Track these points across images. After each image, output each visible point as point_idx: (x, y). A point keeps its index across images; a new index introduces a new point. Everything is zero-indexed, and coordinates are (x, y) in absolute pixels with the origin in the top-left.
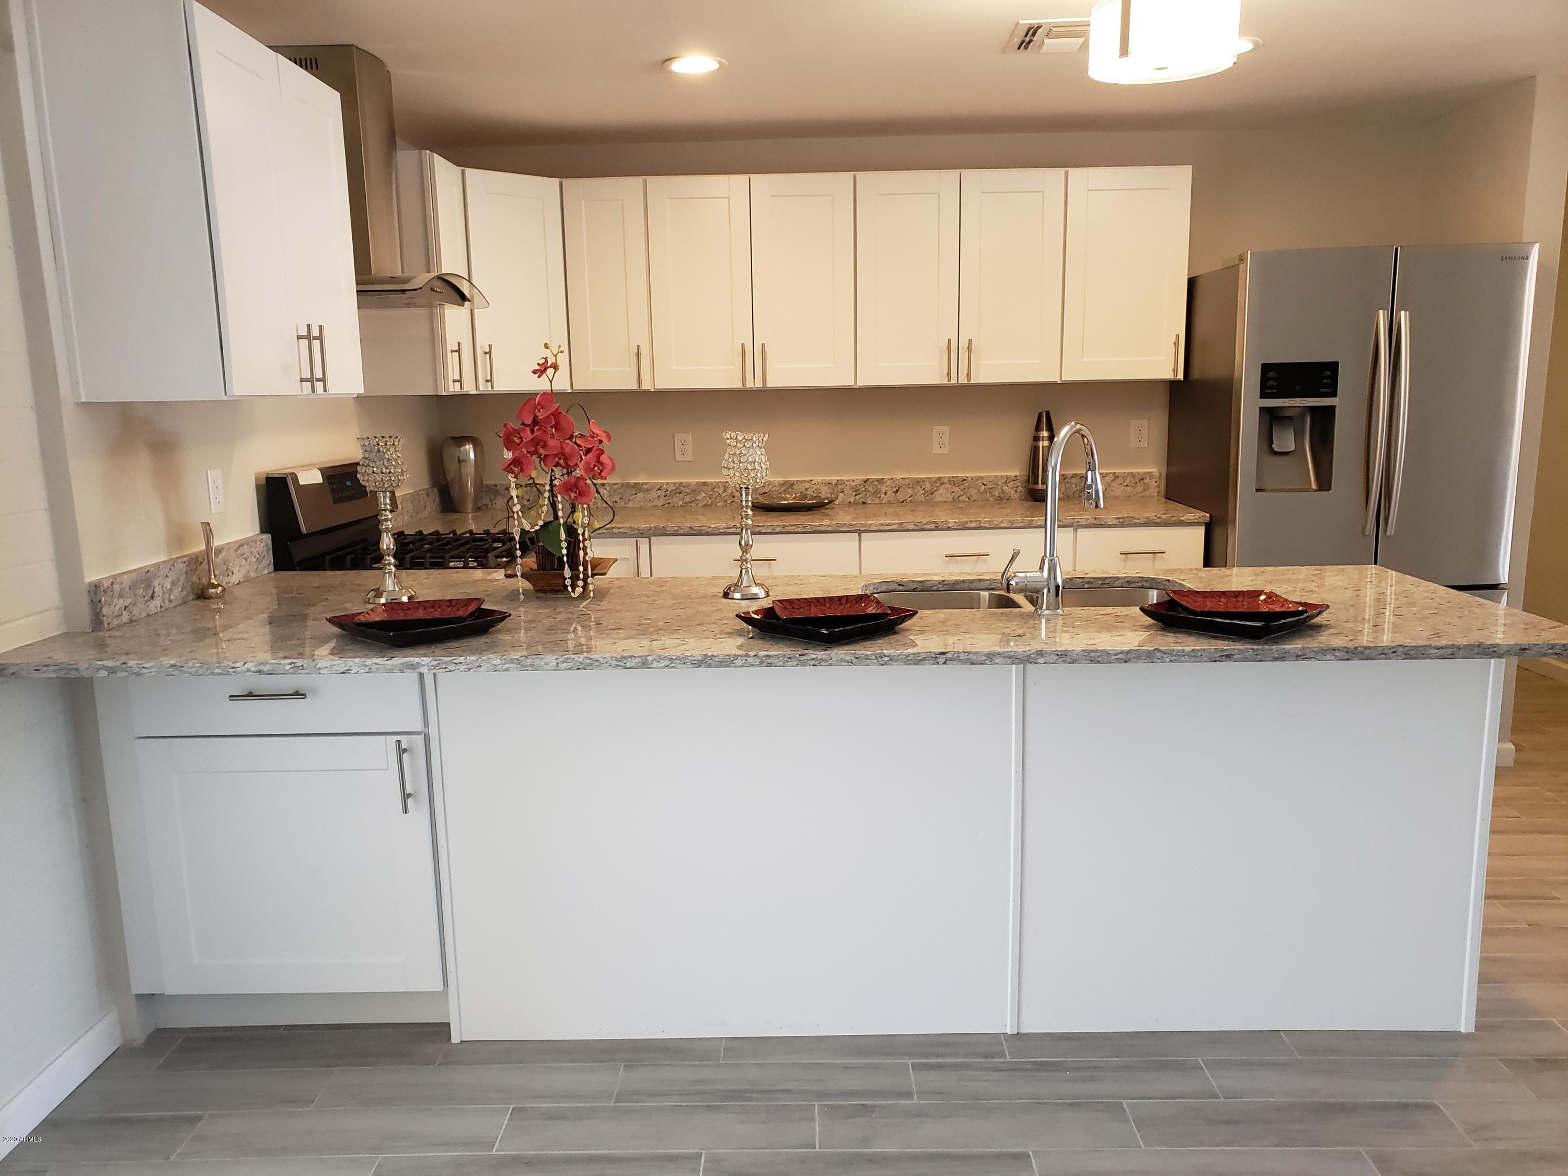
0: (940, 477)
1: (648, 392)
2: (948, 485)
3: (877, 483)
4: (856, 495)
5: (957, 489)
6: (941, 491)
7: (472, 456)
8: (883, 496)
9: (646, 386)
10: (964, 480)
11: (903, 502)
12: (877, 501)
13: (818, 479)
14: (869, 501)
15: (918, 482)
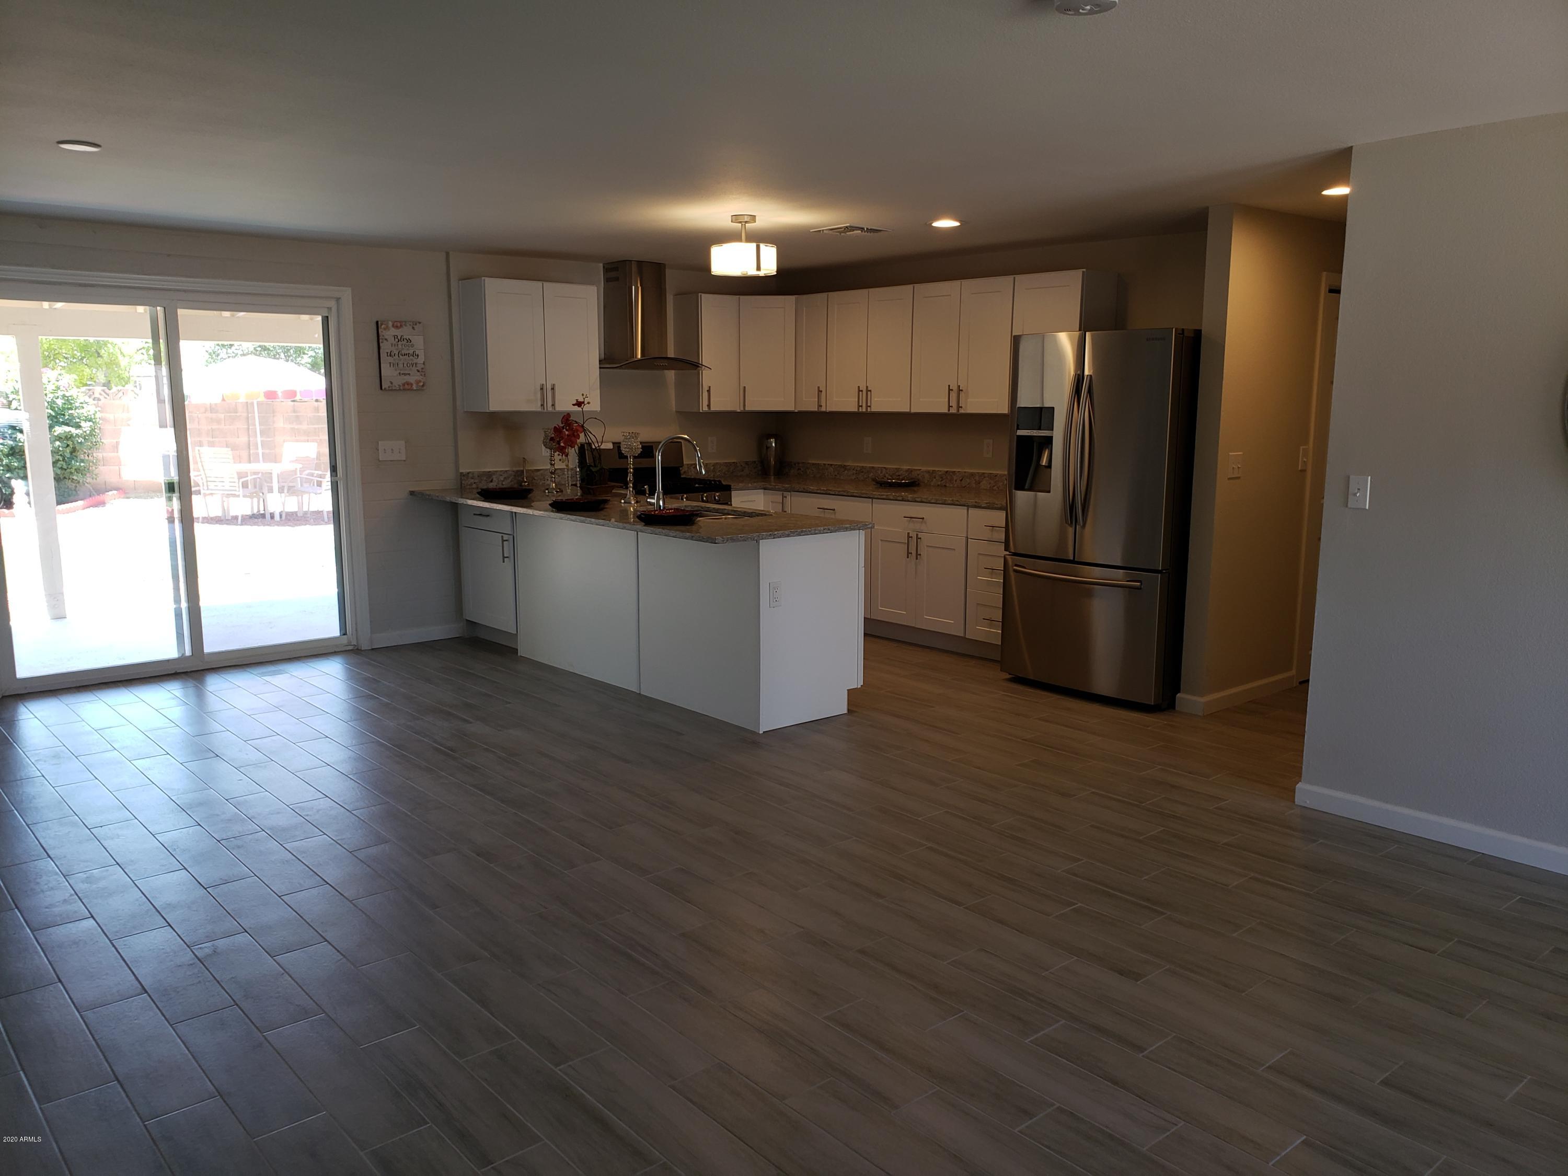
0: (984, 473)
1: (825, 413)
2: (987, 478)
3: (951, 474)
4: (941, 481)
5: (992, 482)
6: (984, 482)
7: (774, 445)
8: (954, 482)
9: (823, 409)
10: (996, 476)
11: (964, 487)
12: (951, 486)
13: (924, 469)
14: (948, 485)
15: (972, 475)
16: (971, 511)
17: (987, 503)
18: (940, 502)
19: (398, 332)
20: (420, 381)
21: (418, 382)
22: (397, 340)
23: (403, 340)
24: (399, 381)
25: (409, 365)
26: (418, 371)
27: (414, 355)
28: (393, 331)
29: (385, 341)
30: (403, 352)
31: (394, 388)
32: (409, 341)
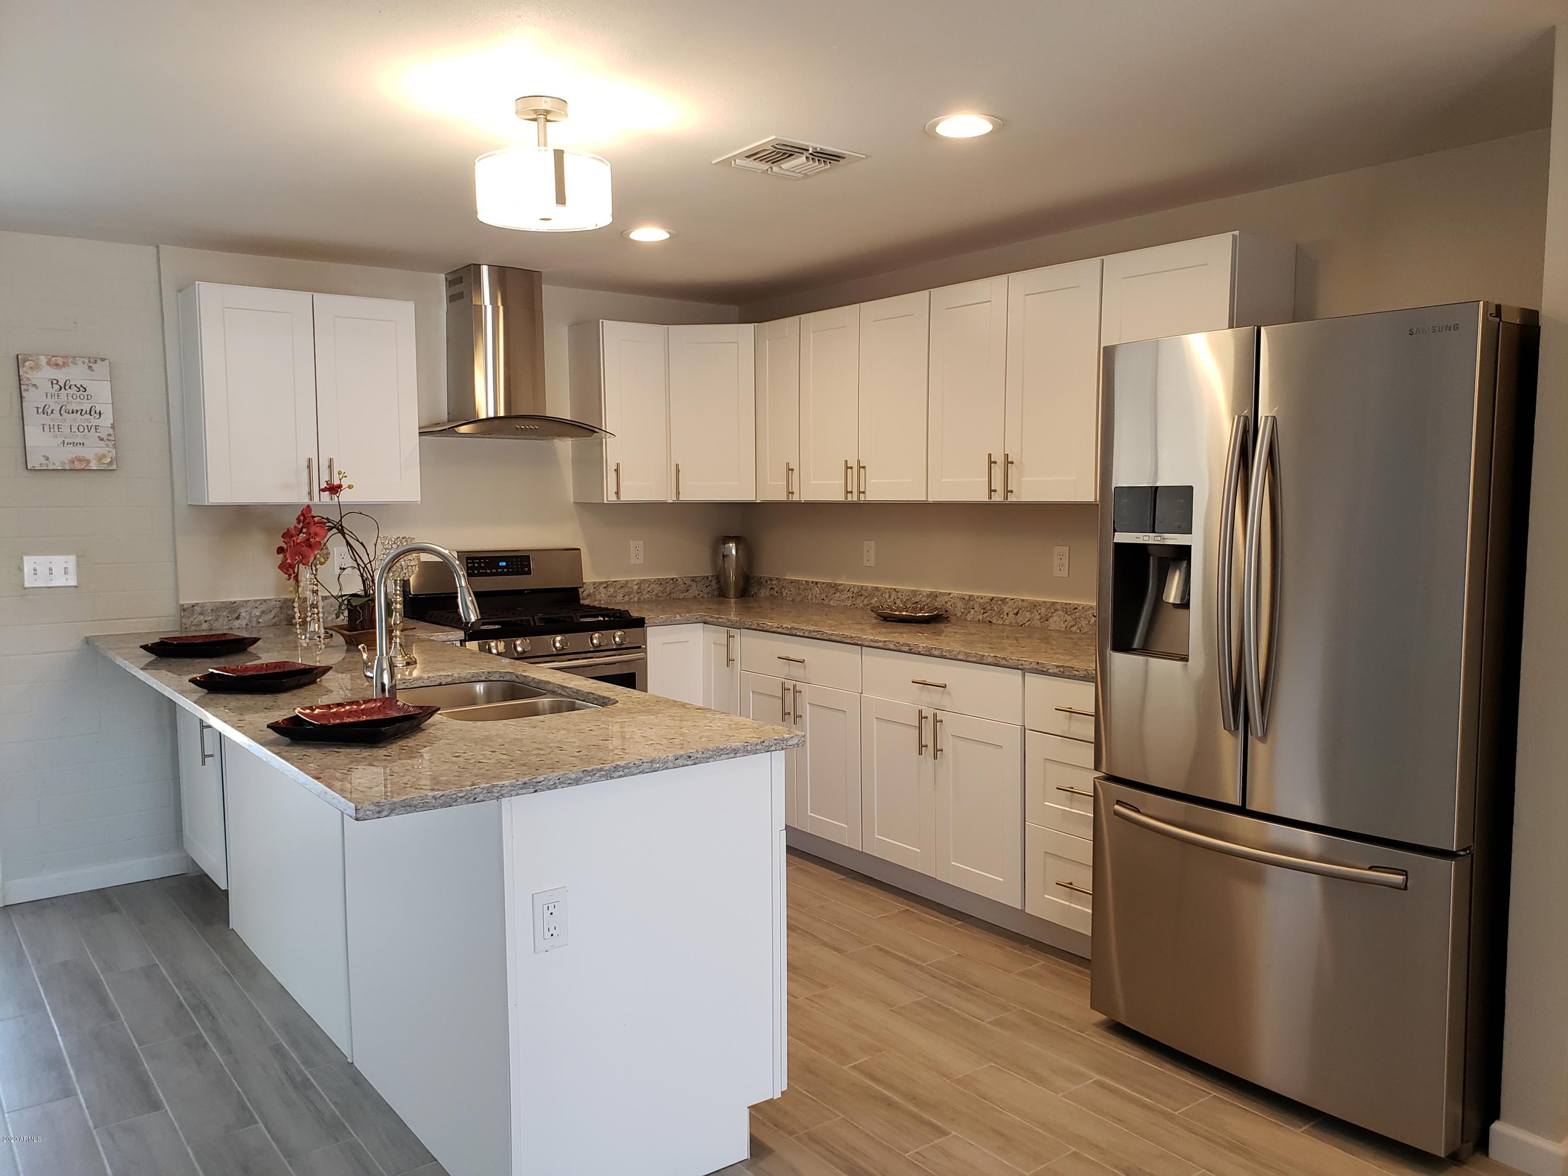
0: (1054, 603)
1: (798, 504)
2: (1061, 612)
3: (1000, 602)
4: (984, 613)
5: (1069, 618)
6: (1055, 618)
7: (734, 552)
8: (1005, 616)
9: (796, 498)
10: (1076, 608)
11: (1021, 626)
12: (1000, 622)
13: (955, 592)
14: (994, 621)
15: (1035, 605)
16: (1031, 678)
17: (1058, 667)
18: (974, 659)
19: (61, 375)
20: (104, 456)
21: (100, 459)
22: (56, 387)
23: (70, 388)
24: (61, 456)
25: (81, 430)
26: (102, 439)
27: (93, 413)
28: (48, 373)
29: (32, 389)
30: (70, 407)
31: (51, 467)
32: (81, 388)
